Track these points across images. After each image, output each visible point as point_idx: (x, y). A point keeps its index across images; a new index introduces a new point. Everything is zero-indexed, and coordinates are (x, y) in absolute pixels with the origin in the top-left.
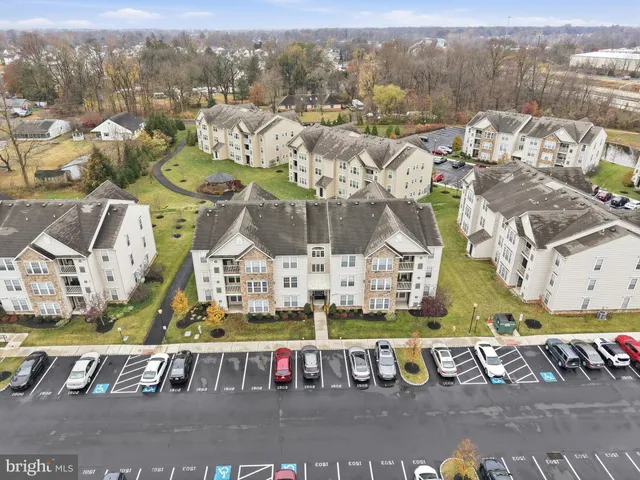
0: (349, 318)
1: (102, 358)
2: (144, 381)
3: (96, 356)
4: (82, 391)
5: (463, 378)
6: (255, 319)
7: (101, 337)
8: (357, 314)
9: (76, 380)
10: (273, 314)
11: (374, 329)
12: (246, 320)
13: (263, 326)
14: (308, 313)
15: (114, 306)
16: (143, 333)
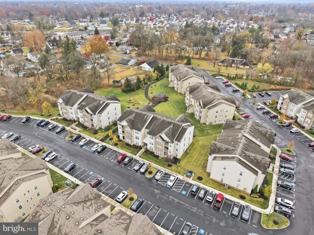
0: (149, 154)
1: (90, 140)
2: (92, 149)
3: (88, 139)
4: (81, 146)
5: (160, 181)
6: (127, 144)
7: (93, 135)
8: (152, 153)
9: (81, 143)
10: (132, 145)
11: (153, 159)
12: (124, 144)
13: (127, 147)
14: (140, 148)
15: (100, 129)
16: (101, 138)
